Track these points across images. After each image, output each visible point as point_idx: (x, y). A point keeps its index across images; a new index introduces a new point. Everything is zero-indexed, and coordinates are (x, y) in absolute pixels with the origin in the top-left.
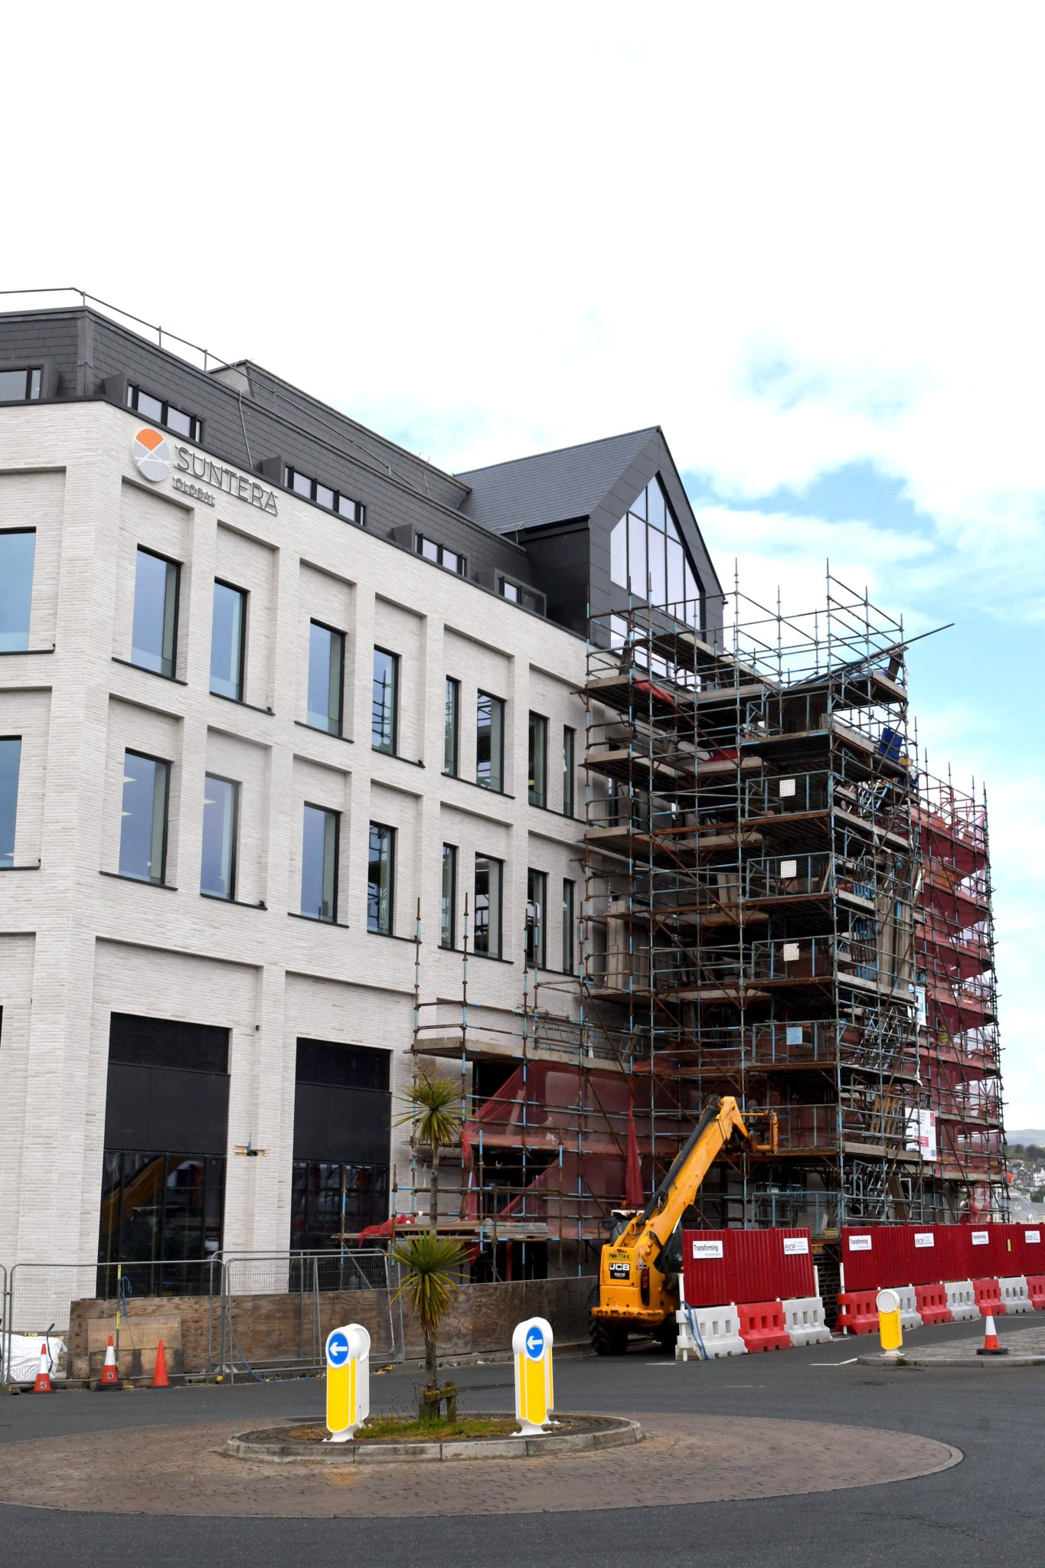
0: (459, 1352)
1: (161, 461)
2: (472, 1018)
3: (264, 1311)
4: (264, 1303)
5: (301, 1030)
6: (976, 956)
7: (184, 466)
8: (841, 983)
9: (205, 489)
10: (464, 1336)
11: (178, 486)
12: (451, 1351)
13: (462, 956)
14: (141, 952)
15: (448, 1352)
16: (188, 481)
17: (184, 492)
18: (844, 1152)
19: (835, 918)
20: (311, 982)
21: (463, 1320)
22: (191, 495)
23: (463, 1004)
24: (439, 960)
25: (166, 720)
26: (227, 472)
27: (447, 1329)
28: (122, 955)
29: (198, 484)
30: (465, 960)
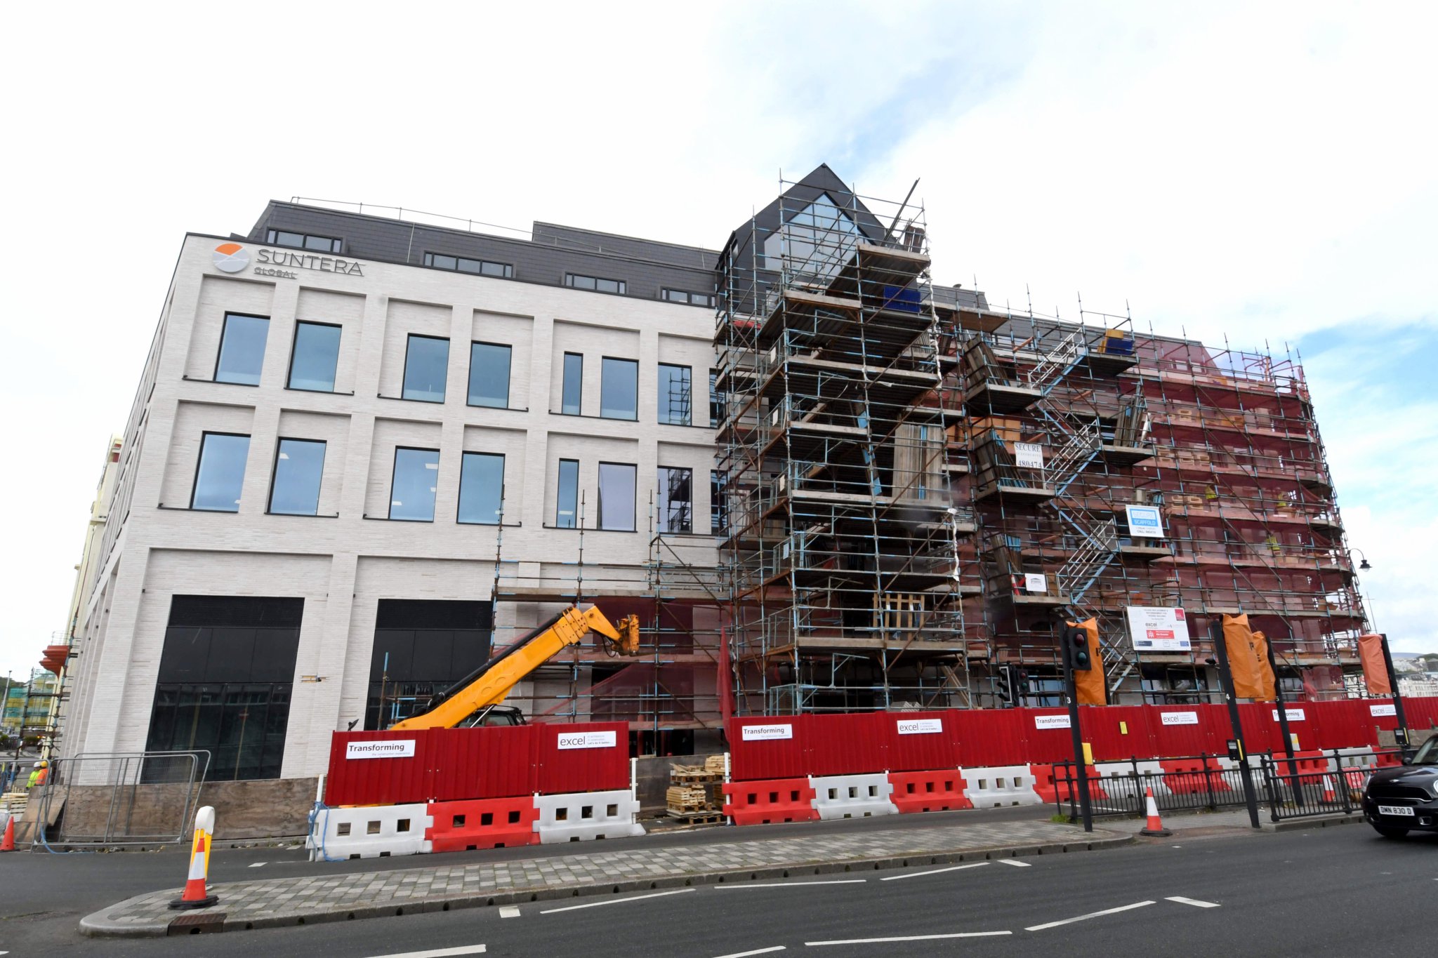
0: (288, 833)
1: (239, 260)
2: (585, 573)
3: (107, 798)
4: (109, 792)
5: (382, 594)
6: (1293, 478)
7: (265, 259)
8: (795, 499)
9: (284, 270)
10: (297, 820)
11: (258, 271)
12: (279, 833)
13: (580, 532)
14: (208, 555)
15: (273, 834)
16: (267, 267)
17: (265, 274)
18: (798, 647)
19: (789, 445)
20: (398, 561)
21: (296, 807)
22: (272, 275)
23: (581, 564)
24: (544, 536)
25: (247, 410)
26: (309, 257)
27: (276, 814)
28: (187, 558)
29: (276, 268)
30: (582, 534)
